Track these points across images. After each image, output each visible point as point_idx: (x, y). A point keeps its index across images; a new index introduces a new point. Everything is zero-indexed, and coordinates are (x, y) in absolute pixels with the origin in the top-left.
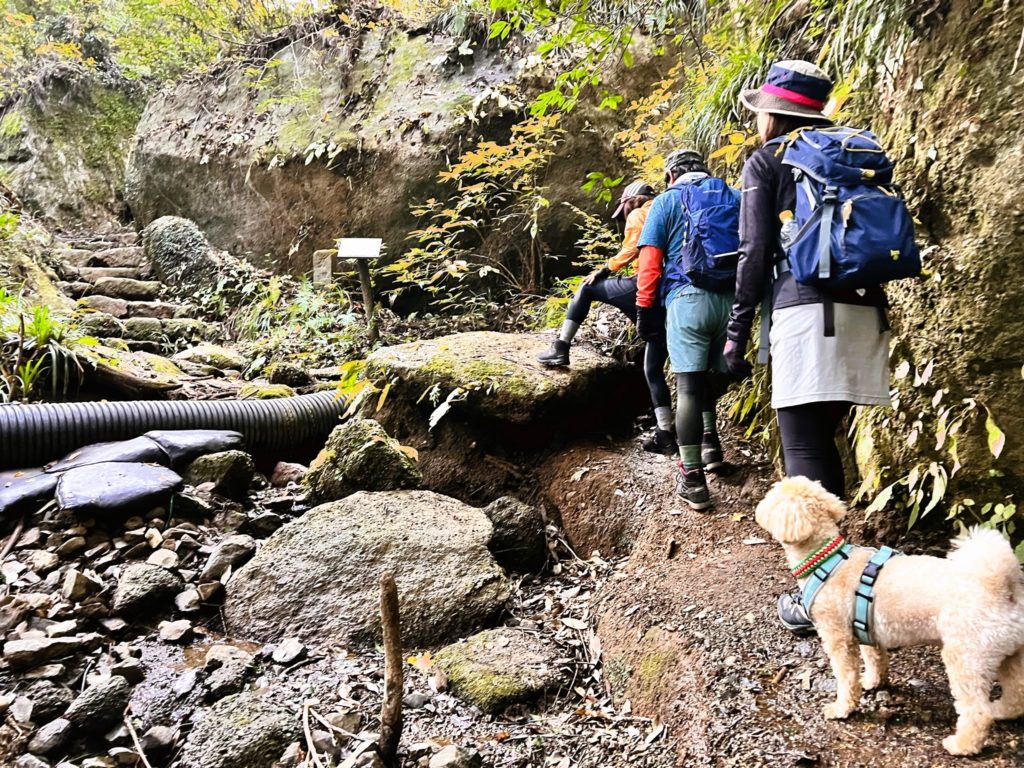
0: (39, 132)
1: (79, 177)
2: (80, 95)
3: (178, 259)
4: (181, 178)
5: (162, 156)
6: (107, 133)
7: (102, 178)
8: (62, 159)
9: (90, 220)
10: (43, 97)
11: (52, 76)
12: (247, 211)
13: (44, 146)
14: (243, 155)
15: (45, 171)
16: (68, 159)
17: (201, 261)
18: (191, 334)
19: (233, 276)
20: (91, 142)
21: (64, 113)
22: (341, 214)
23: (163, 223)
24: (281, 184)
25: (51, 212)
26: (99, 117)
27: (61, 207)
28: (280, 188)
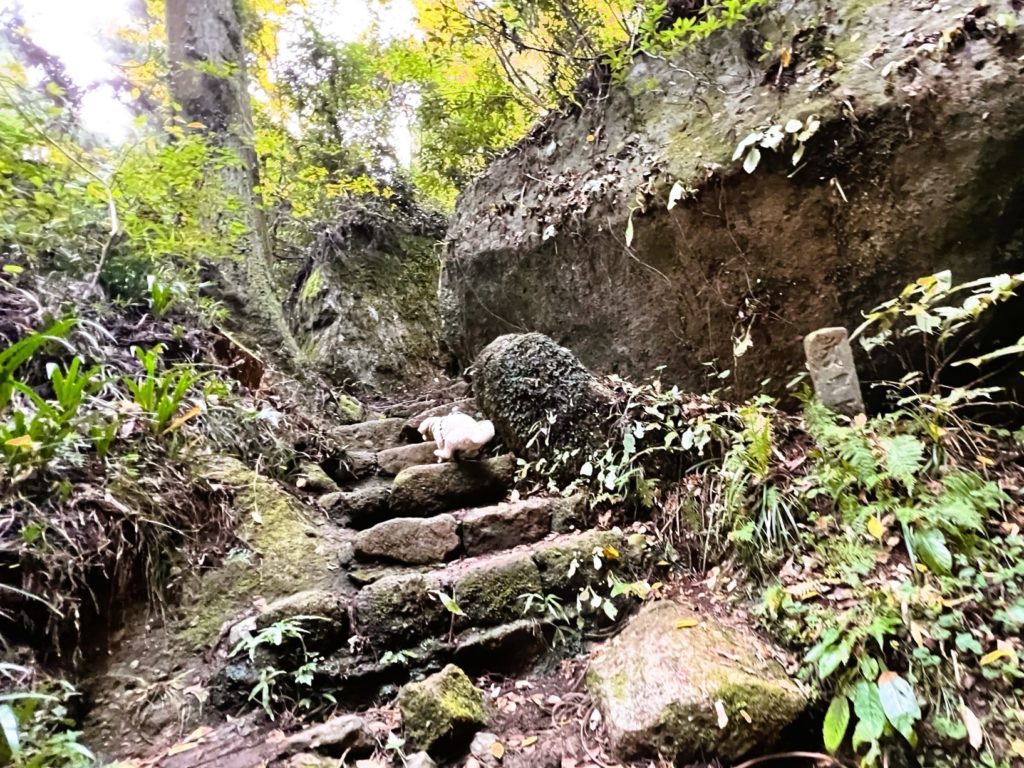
0: (343, 288)
1: (396, 332)
2: (387, 243)
3: (537, 405)
4: (516, 278)
5: (482, 255)
6: (421, 281)
7: (423, 330)
8: (374, 314)
9: (414, 380)
10: (343, 248)
11: (352, 225)
12: (630, 302)
13: (351, 302)
14: (611, 210)
15: (354, 331)
16: (381, 314)
17: (581, 401)
18: (603, 573)
19: (652, 418)
20: (406, 293)
21: (371, 264)
22: (822, 258)
23: (502, 345)
24: (689, 237)
25: (367, 378)
26: (412, 265)
27: (379, 369)
28: (687, 244)
